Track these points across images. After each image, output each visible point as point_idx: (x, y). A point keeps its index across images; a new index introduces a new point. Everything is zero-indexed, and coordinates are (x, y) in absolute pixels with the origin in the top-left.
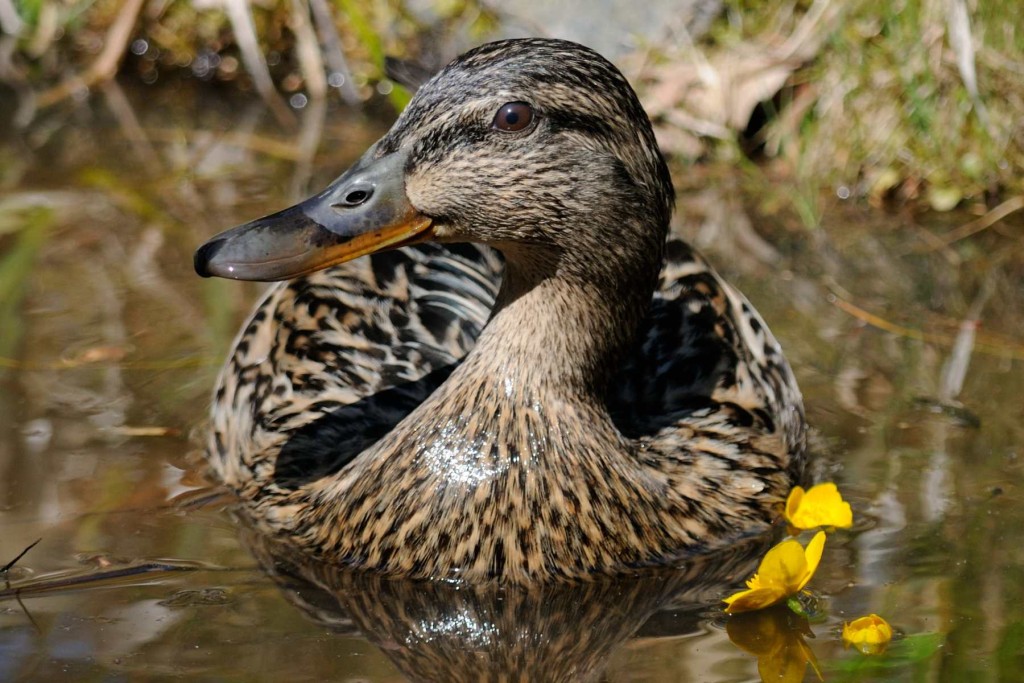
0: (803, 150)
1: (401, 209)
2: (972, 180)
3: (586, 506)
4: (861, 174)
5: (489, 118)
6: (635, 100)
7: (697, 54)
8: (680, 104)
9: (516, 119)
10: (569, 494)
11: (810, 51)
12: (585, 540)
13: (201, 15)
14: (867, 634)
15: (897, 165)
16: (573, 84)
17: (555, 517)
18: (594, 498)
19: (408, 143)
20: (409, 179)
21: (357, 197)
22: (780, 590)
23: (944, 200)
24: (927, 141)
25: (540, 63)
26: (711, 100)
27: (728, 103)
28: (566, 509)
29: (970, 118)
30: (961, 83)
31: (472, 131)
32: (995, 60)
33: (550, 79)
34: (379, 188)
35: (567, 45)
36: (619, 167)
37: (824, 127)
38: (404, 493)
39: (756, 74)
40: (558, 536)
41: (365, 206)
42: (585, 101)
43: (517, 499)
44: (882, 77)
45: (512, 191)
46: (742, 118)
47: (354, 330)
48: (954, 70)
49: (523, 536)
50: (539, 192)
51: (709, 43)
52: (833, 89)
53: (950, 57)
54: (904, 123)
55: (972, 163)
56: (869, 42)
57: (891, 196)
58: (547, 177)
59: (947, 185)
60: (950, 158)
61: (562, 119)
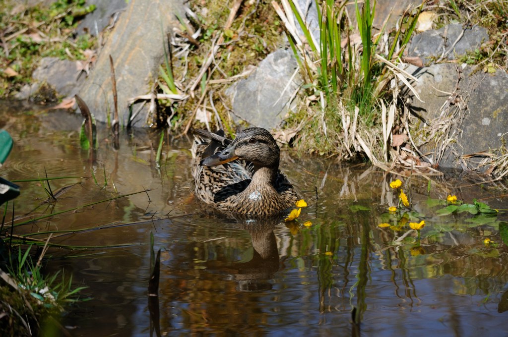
0: (299, 146)
1: (234, 155)
2: (326, 151)
3: (277, 204)
4: (308, 150)
5: (249, 141)
6: (272, 138)
7: (282, 130)
8: (279, 138)
9: (253, 141)
10: (274, 203)
11: (300, 129)
12: (277, 209)
13: (201, 124)
14: (308, 224)
15: (314, 148)
16: (262, 135)
17: (273, 206)
18: (277, 203)
19: (235, 144)
20: (235, 150)
21: (227, 153)
22: (294, 217)
23: (322, 154)
24: (319, 144)
25: (257, 132)
26: (284, 138)
27: (287, 138)
28: (274, 205)
29: (326, 141)
30: (325, 135)
31: (246, 143)
32: (330, 131)
33: (259, 135)
34: (230, 152)
35: (261, 129)
36: (270, 148)
37: (302, 142)
38: (248, 206)
39: (291, 133)
40: (273, 210)
41: (228, 155)
42: (264, 138)
43: (266, 205)
44: (312, 134)
45: (252, 153)
46: (289, 141)
47: (227, 177)
48: (323, 133)
49: (268, 210)
50: (257, 153)
51: (284, 128)
52: (304, 136)
53: (323, 130)
54: (315, 141)
55: (326, 148)
56: (309, 128)
57: (313, 153)
58: (258, 150)
59: (322, 151)
60: (323, 147)
61: (261, 141)
